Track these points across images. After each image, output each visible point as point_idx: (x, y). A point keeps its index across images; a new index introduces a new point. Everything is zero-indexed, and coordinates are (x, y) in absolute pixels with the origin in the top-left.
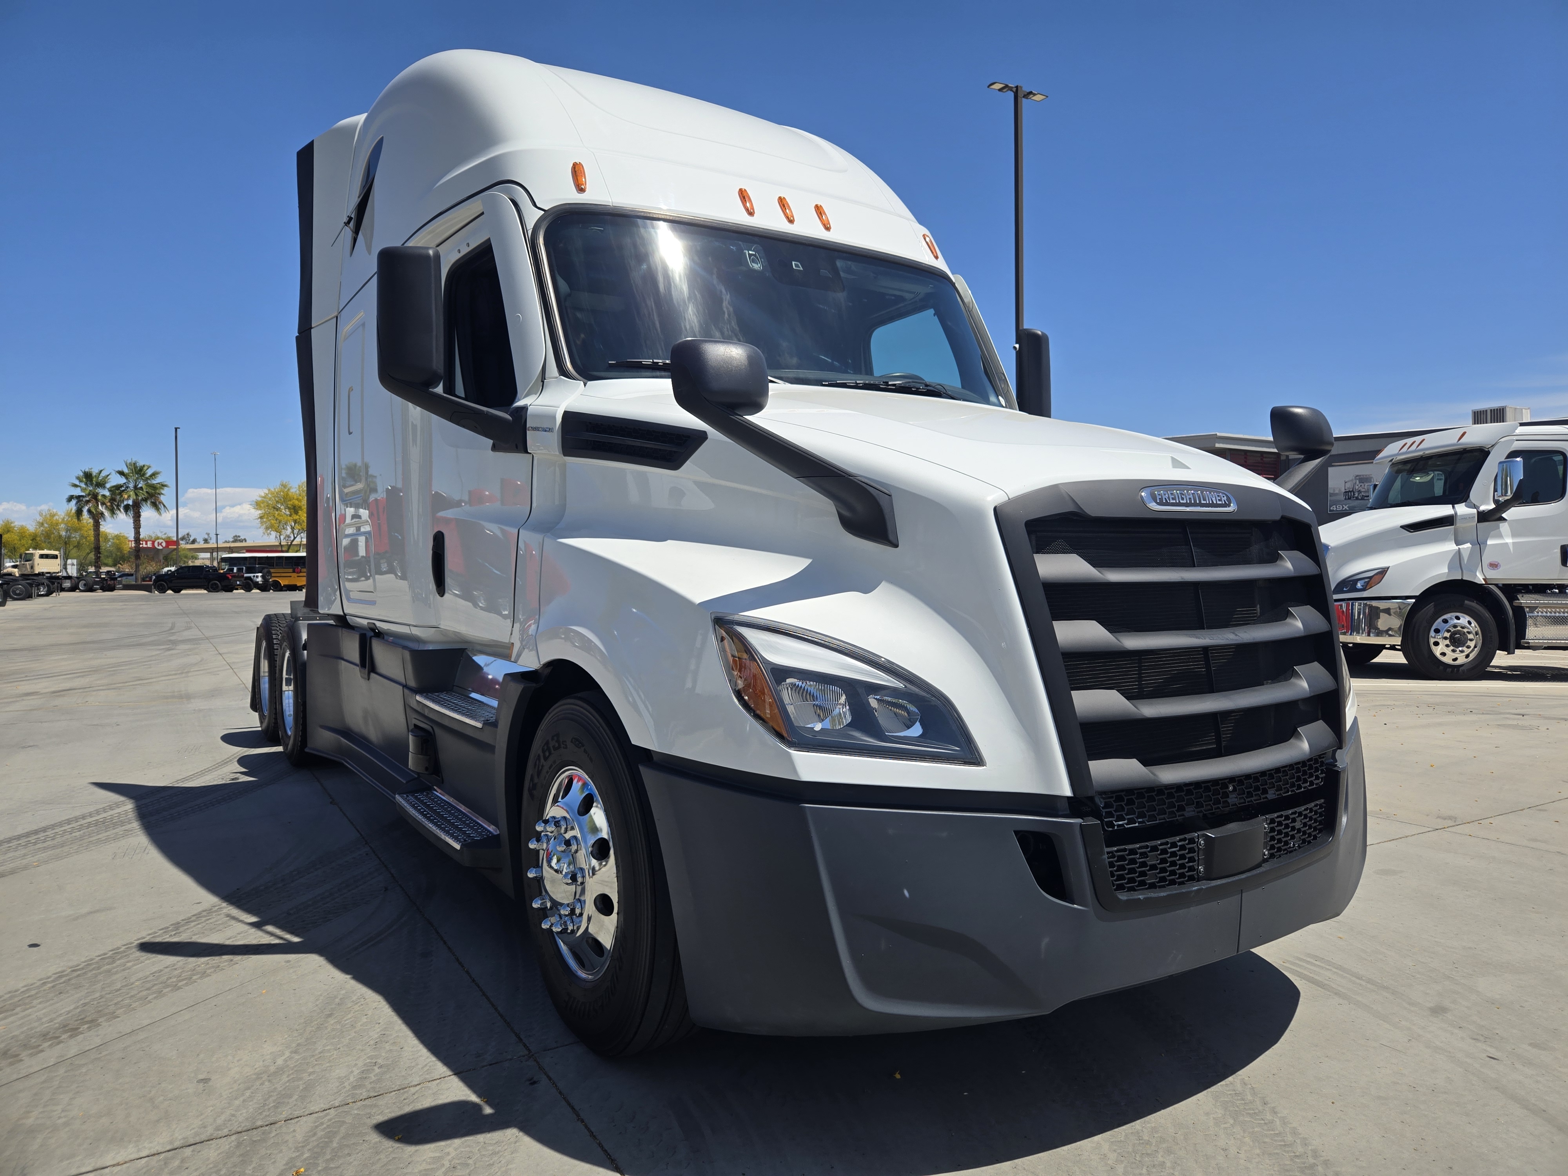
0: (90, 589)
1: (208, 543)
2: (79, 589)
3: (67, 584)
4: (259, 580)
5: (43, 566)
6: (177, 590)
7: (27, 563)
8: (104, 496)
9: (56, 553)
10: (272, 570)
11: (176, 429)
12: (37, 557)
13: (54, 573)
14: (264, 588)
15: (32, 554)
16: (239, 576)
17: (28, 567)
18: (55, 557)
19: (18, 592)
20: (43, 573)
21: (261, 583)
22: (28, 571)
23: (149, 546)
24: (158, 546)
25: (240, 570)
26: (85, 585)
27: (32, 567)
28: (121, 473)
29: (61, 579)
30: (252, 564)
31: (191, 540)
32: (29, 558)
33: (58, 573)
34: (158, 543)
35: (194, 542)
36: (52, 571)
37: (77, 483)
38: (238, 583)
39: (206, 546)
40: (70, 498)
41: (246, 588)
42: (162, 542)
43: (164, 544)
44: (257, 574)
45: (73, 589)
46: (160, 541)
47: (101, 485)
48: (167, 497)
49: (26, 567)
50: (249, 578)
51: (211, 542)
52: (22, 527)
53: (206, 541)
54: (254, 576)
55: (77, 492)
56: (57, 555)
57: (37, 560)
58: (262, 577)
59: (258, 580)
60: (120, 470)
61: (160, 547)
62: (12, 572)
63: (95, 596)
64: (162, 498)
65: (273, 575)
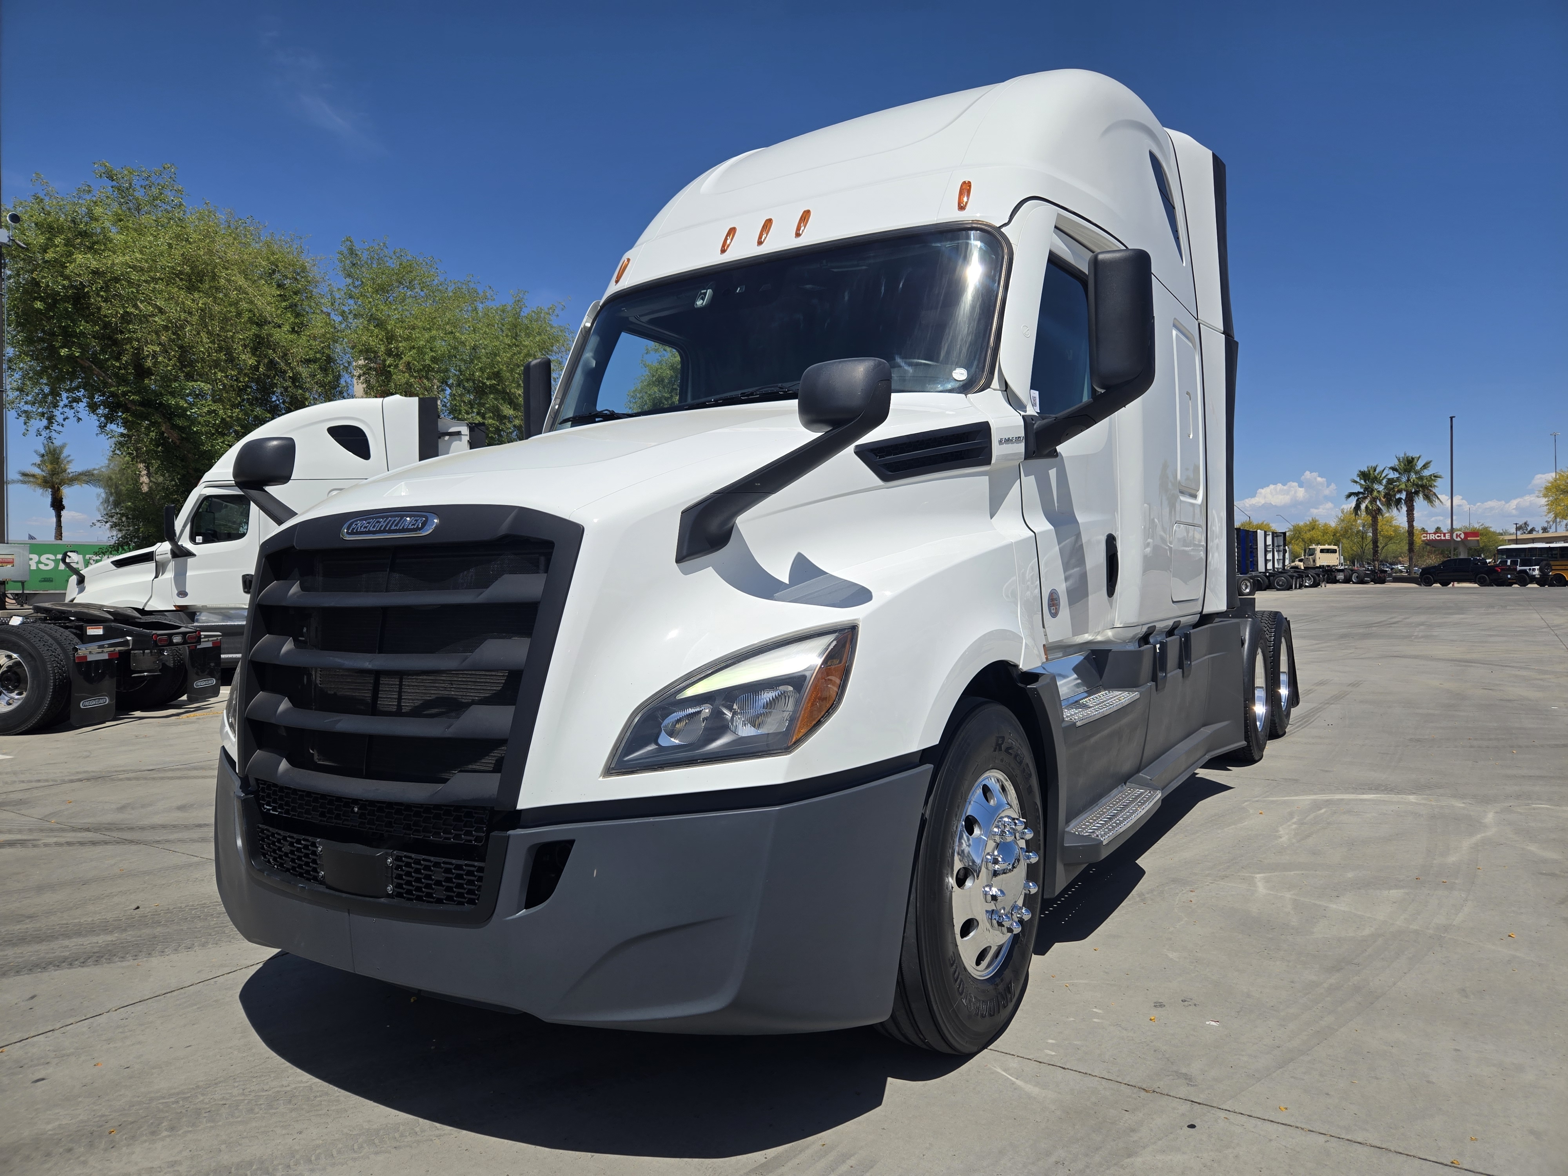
0: (1361, 581)
1: (1547, 532)
2: (1353, 581)
3: (1341, 576)
4: (1536, 573)
5: (1324, 560)
6: (1445, 584)
7: (1310, 557)
8: (1379, 492)
9: (1335, 547)
10: (1552, 563)
11: (1451, 418)
12: (1318, 552)
13: (1334, 566)
14: (1543, 581)
15: (1314, 549)
16: (1512, 569)
17: (1311, 560)
18: (1334, 551)
19: (1281, 583)
20: (1323, 566)
21: (1539, 576)
22: (1311, 564)
23: (1447, 538)
24: (1457, 538)
25: (1514, 563)
26: (1357, 577)
27: (1314, 561)
28: (1394, 469)
29: (1334, 572)
30: (1528, 556)
31: (1529, 530)
32: (1312, 553)
33: (1337, 566)
34: (1457, 534)
35: (1531, 532)
36: (1331, 564)
37: (1358, 479)
38: (1509, 576)
39: (1546, 535)
40: (1350, 495)
41: (1521, 583)
42: (1460, 534)
43: (1462, 536)
44: (1534, 567)
45: (1347, 580)
46: (1459, 533)
47: (1376, 480)
48: (1441, 489)
49: (1310, 561)
50: (1525, 571)
51: (1551, 531)
52: (1326, 524)
53: (1545, 530)
54: (1530, 569)
55: (1357, 489)
56: (1336, 550)
57: (1318, 553)
58: (1540, 570)
59: (1534, 573)
60: (1393, 465)
61: (1459, 539)
62: (1298, 566)
63: (1365, 587)
64: (1434, 490)
65: (1553, 568)
